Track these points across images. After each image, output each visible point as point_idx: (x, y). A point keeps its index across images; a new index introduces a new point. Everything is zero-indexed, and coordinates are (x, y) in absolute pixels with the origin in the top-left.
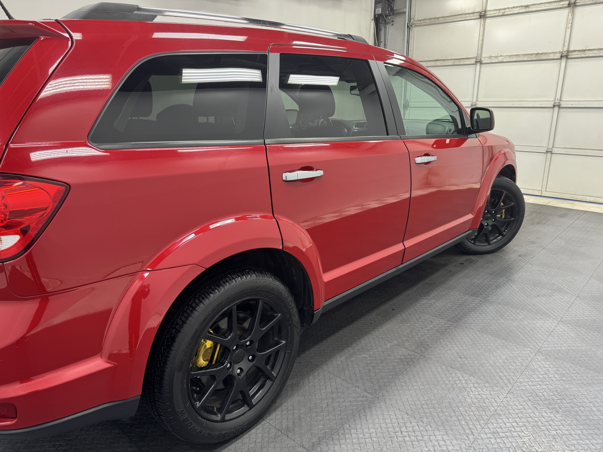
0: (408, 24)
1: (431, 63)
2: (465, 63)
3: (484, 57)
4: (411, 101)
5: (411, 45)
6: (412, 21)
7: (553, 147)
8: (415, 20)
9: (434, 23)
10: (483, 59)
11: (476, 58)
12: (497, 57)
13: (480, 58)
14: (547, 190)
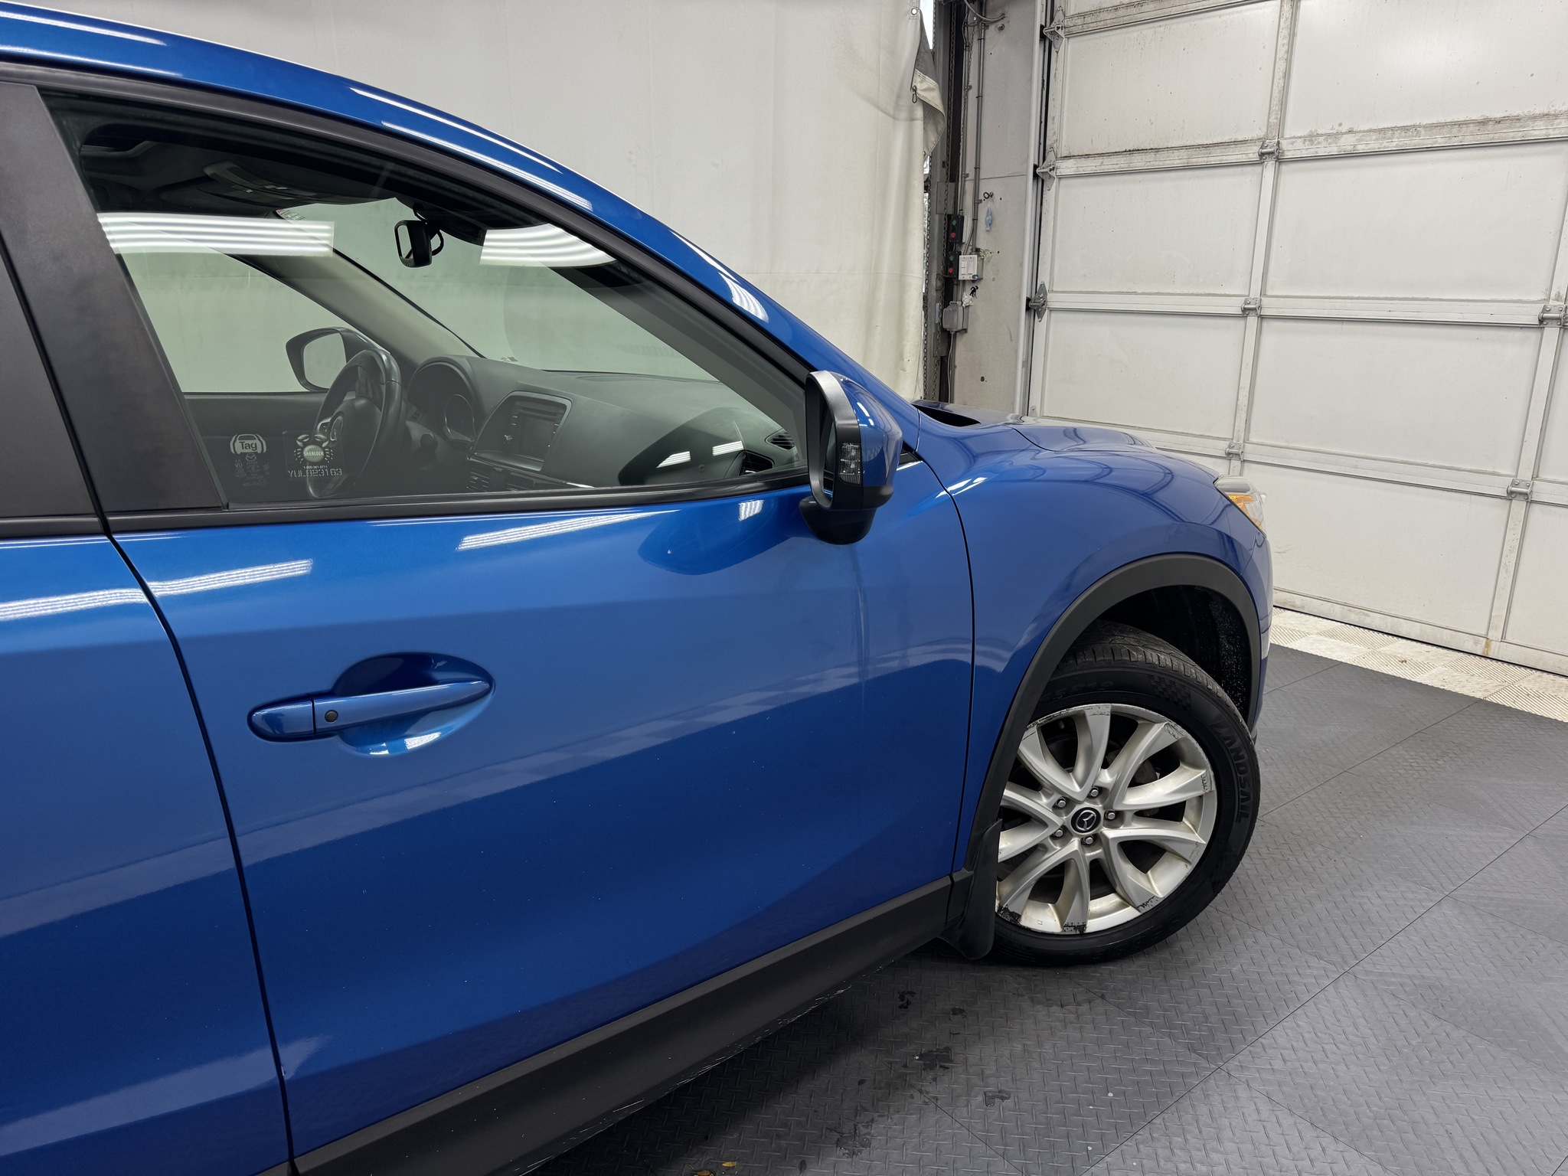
0: (1042, 27)
1: (1115, 160)
2: (1224, 158)
3: (1290, 138)
4: (1054, 290)
5: (1054, 99)
6: (1058, 16)
7: (1535, 477)
8: (1068, 14)
9: (1126, 19)
10: (1284, 144)
11: (1264, 143)
12: (1337, 135)
13: (1277, 140)
14: (1508, 639)
